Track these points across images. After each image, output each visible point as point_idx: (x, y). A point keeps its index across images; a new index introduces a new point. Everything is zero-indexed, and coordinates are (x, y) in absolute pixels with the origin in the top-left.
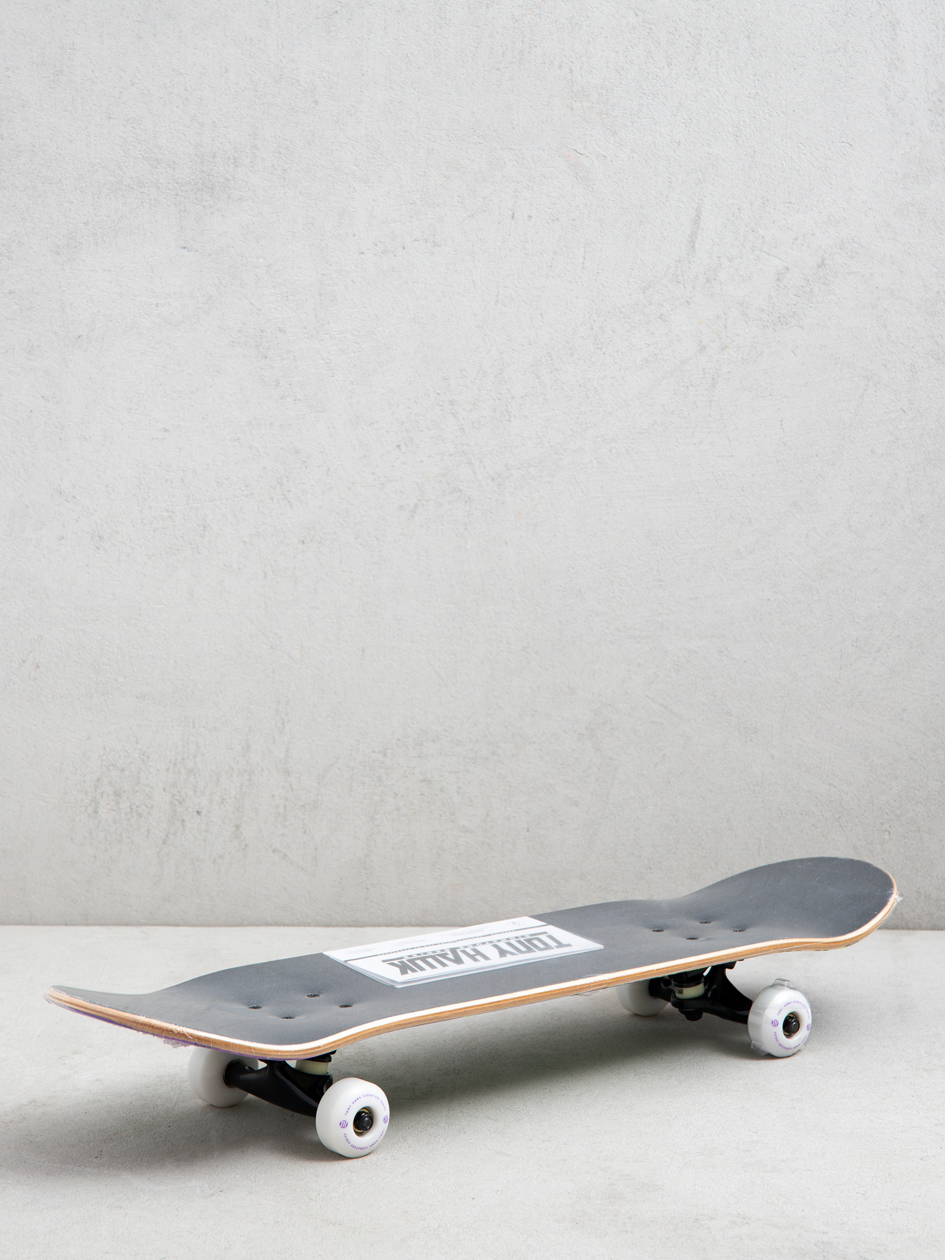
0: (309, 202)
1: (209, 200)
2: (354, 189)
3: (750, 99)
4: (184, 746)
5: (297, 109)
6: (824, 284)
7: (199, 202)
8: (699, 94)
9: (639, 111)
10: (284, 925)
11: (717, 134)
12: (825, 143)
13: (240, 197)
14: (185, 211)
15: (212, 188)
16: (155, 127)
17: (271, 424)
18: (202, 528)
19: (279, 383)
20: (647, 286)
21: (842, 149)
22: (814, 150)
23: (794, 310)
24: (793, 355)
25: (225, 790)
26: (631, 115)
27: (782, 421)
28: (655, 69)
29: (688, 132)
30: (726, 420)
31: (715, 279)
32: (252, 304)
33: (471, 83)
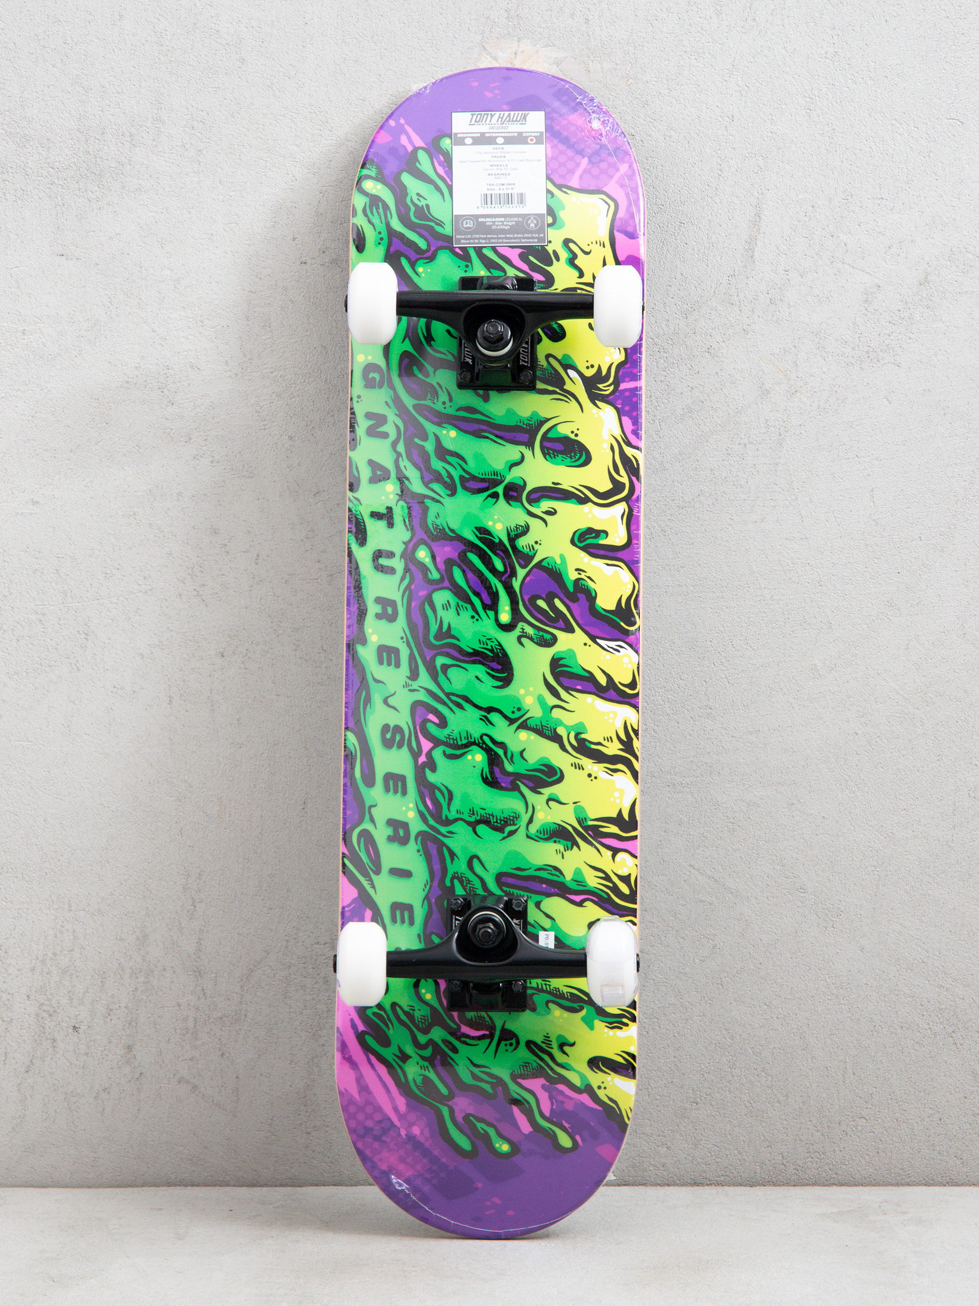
0: (232, 194)
1: (96, 192)
2: (294, 176)
3: (827, 60)
4: (56, 936)
5: (217, 69)
6: (928, 307)
7: (82, 194)
8: (759, 53)
9: (678, 75)
10: (193, 1185)
11: (783, 106)
12: (928, 120)
13: (139, 186)
14: (64, 205)
15: (100, 175)
16: (23, 93)
17: (180, 494)
18: (84, 636)
19: (190, 439)
20: (690, 309)
21: (951, 127)
22: (913, 128)
23: (887, 342)
24: (887, 403)
25: (113, 996)
26: (668, 81)
27: (872, 491)
28: (699, 19)
29: (744, 104)
30: (797, 490)
31: (782, 300)
32: (154, 331)
33: (452, 36)
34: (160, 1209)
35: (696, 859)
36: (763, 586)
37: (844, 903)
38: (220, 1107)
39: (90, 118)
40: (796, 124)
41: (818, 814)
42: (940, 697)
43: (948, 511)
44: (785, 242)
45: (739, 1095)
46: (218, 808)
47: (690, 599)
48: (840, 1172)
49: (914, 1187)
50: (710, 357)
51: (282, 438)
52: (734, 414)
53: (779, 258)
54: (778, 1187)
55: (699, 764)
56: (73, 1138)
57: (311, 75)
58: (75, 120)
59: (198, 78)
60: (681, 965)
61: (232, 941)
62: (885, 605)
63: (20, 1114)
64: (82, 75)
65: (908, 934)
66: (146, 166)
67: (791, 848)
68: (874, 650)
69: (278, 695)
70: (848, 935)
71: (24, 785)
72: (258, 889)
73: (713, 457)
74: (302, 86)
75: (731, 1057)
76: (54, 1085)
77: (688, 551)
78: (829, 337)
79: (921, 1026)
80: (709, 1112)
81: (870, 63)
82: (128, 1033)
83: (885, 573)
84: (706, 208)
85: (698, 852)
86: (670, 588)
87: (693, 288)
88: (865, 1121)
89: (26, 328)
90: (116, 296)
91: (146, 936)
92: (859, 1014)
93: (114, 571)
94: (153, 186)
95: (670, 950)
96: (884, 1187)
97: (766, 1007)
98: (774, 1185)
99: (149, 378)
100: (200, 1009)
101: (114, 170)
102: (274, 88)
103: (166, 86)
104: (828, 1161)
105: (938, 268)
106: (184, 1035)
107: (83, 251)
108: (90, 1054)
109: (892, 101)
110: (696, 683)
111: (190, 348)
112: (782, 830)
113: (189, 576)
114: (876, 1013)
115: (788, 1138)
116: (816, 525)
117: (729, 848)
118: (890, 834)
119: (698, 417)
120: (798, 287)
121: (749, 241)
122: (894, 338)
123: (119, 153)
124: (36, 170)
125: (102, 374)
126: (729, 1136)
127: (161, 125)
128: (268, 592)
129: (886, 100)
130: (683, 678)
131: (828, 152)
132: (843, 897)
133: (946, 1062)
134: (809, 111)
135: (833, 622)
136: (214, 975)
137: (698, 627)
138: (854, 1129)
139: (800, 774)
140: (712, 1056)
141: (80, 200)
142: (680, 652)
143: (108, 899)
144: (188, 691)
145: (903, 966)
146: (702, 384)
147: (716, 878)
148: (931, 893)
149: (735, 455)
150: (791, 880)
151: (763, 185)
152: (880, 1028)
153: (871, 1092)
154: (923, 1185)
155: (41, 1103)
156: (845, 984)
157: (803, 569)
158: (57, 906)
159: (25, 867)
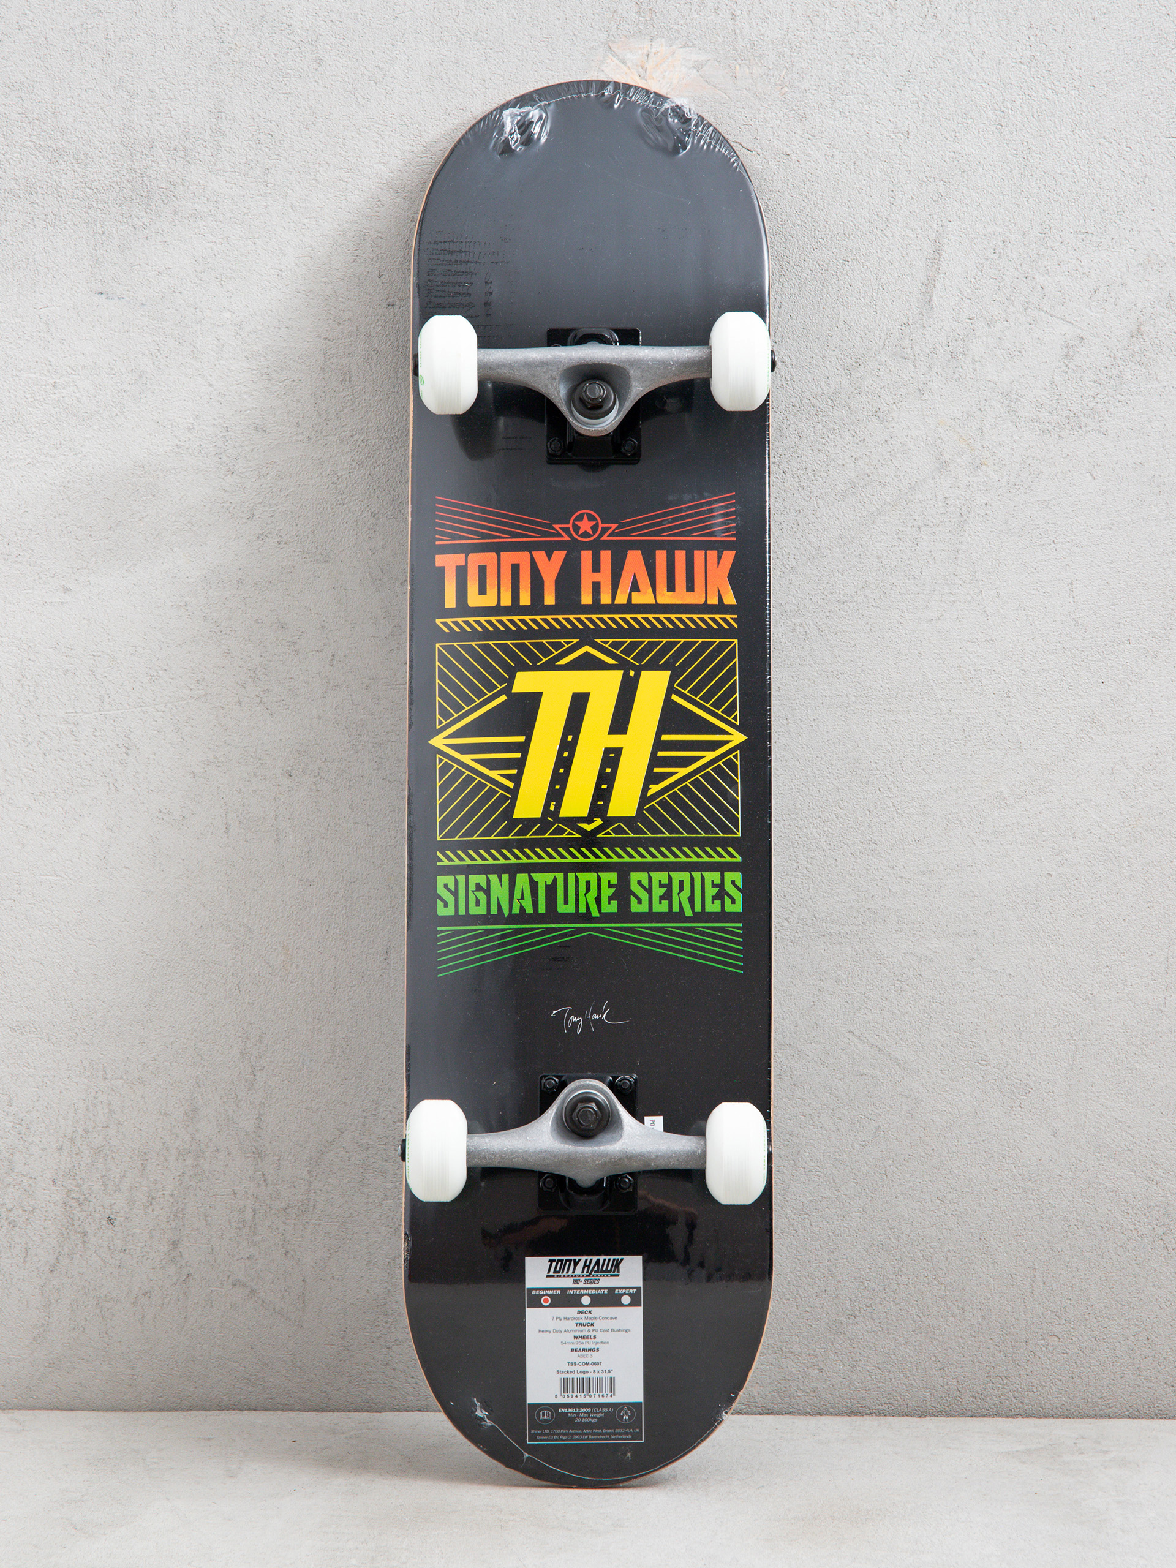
34: (209, 1439)
35: (856, 1023)
36: (940, 697)
37: (1033, 1078)
38: (283, 1316)
39: (136, 128)
40: (984, 143)
41: (1003, 971)
42: (1151, 832)
43: (1163, 609)
44: (969, 285)
45: (906, 1307)
46: (283, 958)
47: (851, 712)
48: (1026, 1401)
49: (1116, 1420)
50: (879, 422)
51: (364, 515)
52: (906, 491)
53: (963, 303)
54: (952, 1418)
55: (861, 910)
56: (106, 1352)
57: (401, 80)
58: (118, 130)
59: (266, 81)
60: (838, 1150)
61: (299, 1117)
62: (1086, 721)
63: (43, 1321)
64: (126, 76)
65: (1111, 1116)
66: (203, 187)
67: (971, 1011)
68: (1072, 774)
69: (356, 823)
70: (1039, 1117)
71: (51, 927)
72: (331, 1054)
73: (881, 542)
74: (391, 92)
75: (896, 1262)
76: (84, 1287)
77: (850, 654)
78: (1022, 399)
79: (1125, 1226)
80: (870, 1327)
81: (1075, 69)
82: (173, 1226)
83: (1087, 683)
84: (875, 242)
85: (859, 1015)
86: (828, 698)
87: (858, 339)
88: (1056, 1339)
89: (58, 381)
90: (165, 343)
91: (195, 1110)
92: (1051, 1211)
93: (160, 672)
94: (210, 211)
95: (824, 1132)
96: (1079, 1420)
97: (939, 1202)
98: (948, 1415)
99: (205, 441)
100: (260, 1197)
101: (165, 191)
102: (357, 95)
103: (227, 92)
104: (1011, 1387)
105: (1153, 317)
106: (240, 1229)
107: (126, 288)
108: (127, 1251)
109: (1100, 116)
110: (858, 813)
111: (255, 406)
112: (959, 990)
113: (250, 680)
114: (1071, 1210)
115: (964, 1359)
116: (1003, 624)
117: (896, 1011)
118: (1089, 995)
119: (863, 494)
120: (985, 339)
121: (926, 282)
122: (1099, 401)
123: (170, 171)
124: (71, 190)
125: (148, 436)
126: (893, 1356)
127: (221, 138)
128: (345, 699)
129: (1093, 114)
130: (842, 806)
131: (1023, 176)
132: (1032, 1070)
133: (1155, 1270)
134: (1000, 127)
135: (1022, 741)
136: (277, 1158)
137: (861, 745)
138: (1044, 1349)
139: (983, 923)
140: (874, 1260)
141: (122, 227)
142: (839, 776)
143: (150, 1065)
144: (247, 818)
145: (1104, 1154)
146: (868, 454)
147: (880, 1047)
148: (1138, 1067)
149: (908, 540)
150: (970, 1050)
151: (943, 215)
152: (1076, 1228)
153: (1064, 1305)
154: (1126, 1418)
155: (68, 1309)
156: (1034, 1175)
157: (987, 677)
158: (89, 1074)
159: (52, 1027)
